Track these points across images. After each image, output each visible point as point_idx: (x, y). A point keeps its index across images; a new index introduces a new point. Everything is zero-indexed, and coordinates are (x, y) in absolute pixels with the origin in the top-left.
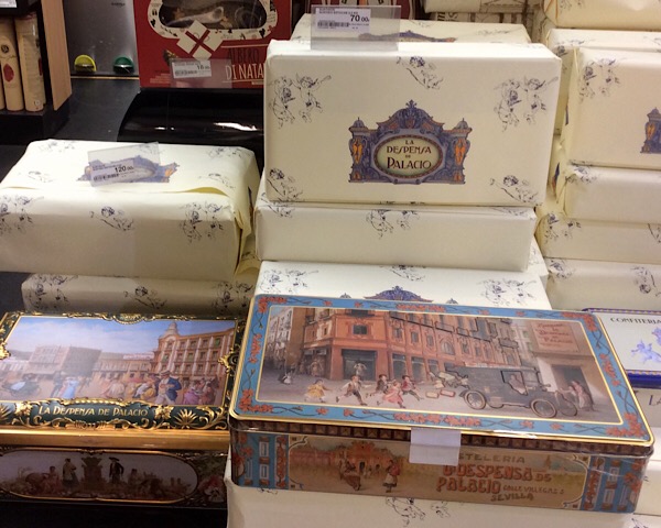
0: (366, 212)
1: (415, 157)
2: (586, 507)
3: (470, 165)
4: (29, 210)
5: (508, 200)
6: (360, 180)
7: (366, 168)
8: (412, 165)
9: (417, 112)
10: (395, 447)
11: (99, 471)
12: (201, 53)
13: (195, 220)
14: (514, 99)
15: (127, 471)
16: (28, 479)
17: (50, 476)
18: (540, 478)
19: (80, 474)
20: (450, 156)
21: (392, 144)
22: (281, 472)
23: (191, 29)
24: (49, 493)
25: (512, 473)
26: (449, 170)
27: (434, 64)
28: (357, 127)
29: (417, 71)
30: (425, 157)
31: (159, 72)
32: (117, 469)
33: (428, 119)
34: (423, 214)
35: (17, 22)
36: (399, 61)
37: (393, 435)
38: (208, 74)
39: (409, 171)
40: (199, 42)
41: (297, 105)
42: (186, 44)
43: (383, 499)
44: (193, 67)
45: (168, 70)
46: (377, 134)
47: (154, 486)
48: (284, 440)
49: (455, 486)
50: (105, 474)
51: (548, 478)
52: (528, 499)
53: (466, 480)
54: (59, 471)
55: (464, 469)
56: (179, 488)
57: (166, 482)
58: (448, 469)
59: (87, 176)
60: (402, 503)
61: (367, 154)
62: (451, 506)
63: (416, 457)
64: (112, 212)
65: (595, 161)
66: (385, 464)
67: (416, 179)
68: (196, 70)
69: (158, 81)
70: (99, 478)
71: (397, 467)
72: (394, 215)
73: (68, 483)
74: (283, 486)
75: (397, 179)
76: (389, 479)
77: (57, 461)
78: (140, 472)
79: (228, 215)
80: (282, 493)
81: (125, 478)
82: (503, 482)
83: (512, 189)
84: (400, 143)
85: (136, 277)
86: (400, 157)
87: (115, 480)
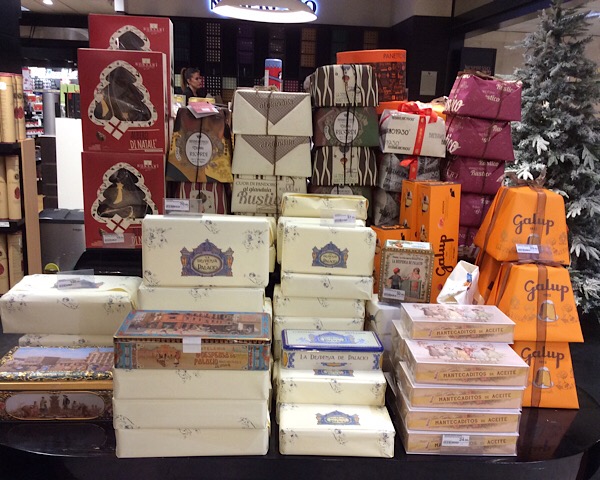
0: (189, 289)
1: (210, 264)
2: (250, 369)
3: (234, 268)
4: (25, 300)
5: (251, 284)
6: (186, 275)
7: (188, 270)
8: (209, 268)
9: (210, 244)
10: (176, 346)
11: (57, 403)
12: (119, 230)
13: (111, 302)
14: (250, 238)
15: (71, 402)
16: (23, 409)
17: (34, 406)
18: (232, 356)
19: (48, 405)
20: (225, 264)
21: (200, 258)
22: (134, 361)
23: (113, 219)
24: (33, 416)
25: (221, 355)
26: (225, 270)
27: (216, 223)
28: (184, 251)
29: (209, 226)
30: (214, 264)
31: (96, 240)
32: (66, 401)
33: (215, 247)
34: (214, 290)
35: (9, 236)
36: (201, 222)
37: (176, 341)
38: (122, 241)
39: (208, 271)
40: (118, 225)
41: (156, 241)
42: (112, 226)
43: (174, 371)
44: (115, 238)
45: (102, 239)
46: (193, 254)
47: (84, 409)
48: (134, 346)
49: (201, 362)
50: (61, 405)
51: (234, 356)
52: (227, 366)
53: (205, 359)
54: (38, 404)
55: (203, 354)
56: (96, 410)
57: (90, 408)
58: (198, 355)
59: (56, 286)
60: (182, 372)
61: (189, 263)
62: (201, 372)
63: (186, 350)
64: (68, 300)
65: (294, 270)
66: (174, 355)
67: (211, 274)
68: (115, 239)
69: (96, 244)
70: (58, 407)
71: (178, 354)
72: (200, 291)
73: (42, 410)
74: (135, 367)
75: (202, 274)
76: (176, 361)
77: (37, 398)
78: (78, 403)
79: (127, 300)
80: (134, 371)
81: (70, 406)
82: (219, 359)
83: (253, 279)
84: (203, 258)
85: (79, 334)
86: (203, 264)
87: (65, 407)
